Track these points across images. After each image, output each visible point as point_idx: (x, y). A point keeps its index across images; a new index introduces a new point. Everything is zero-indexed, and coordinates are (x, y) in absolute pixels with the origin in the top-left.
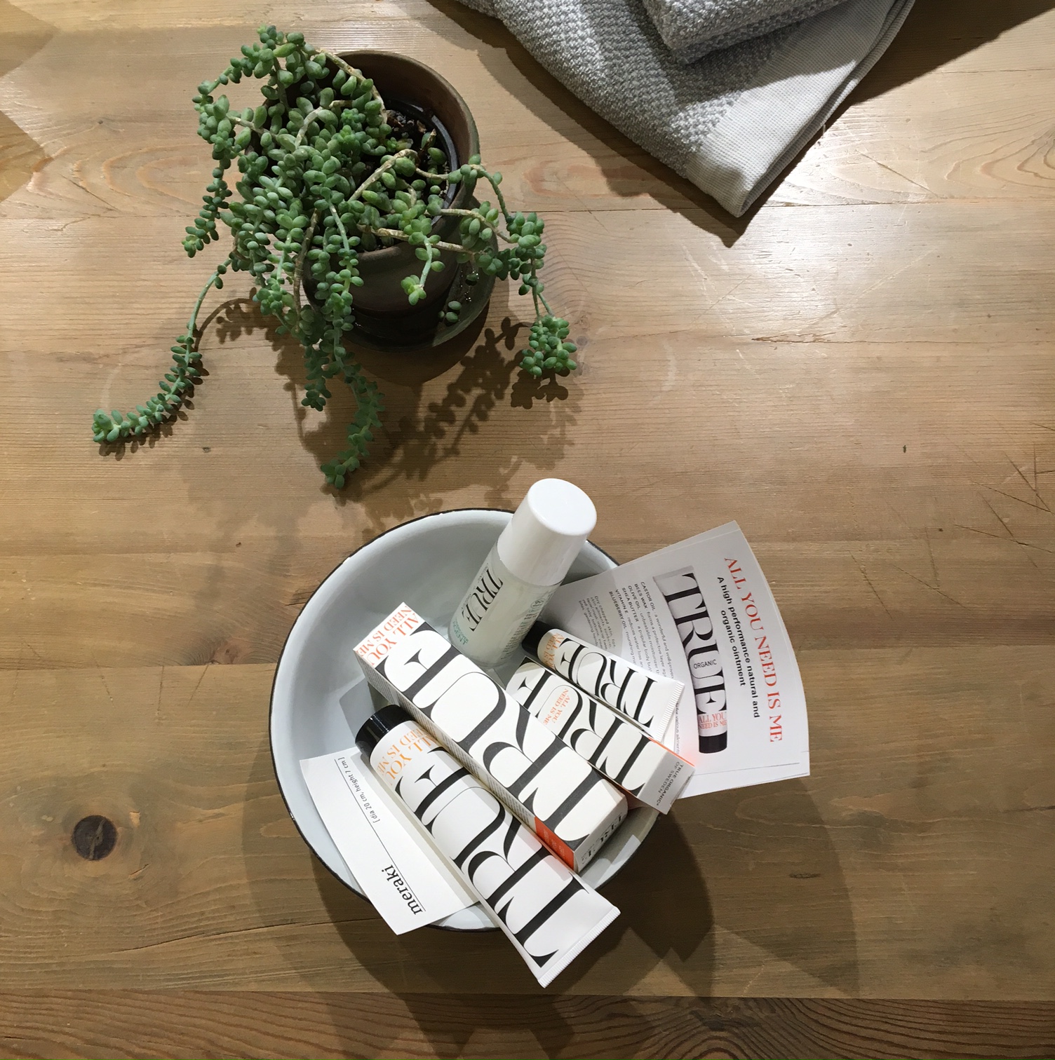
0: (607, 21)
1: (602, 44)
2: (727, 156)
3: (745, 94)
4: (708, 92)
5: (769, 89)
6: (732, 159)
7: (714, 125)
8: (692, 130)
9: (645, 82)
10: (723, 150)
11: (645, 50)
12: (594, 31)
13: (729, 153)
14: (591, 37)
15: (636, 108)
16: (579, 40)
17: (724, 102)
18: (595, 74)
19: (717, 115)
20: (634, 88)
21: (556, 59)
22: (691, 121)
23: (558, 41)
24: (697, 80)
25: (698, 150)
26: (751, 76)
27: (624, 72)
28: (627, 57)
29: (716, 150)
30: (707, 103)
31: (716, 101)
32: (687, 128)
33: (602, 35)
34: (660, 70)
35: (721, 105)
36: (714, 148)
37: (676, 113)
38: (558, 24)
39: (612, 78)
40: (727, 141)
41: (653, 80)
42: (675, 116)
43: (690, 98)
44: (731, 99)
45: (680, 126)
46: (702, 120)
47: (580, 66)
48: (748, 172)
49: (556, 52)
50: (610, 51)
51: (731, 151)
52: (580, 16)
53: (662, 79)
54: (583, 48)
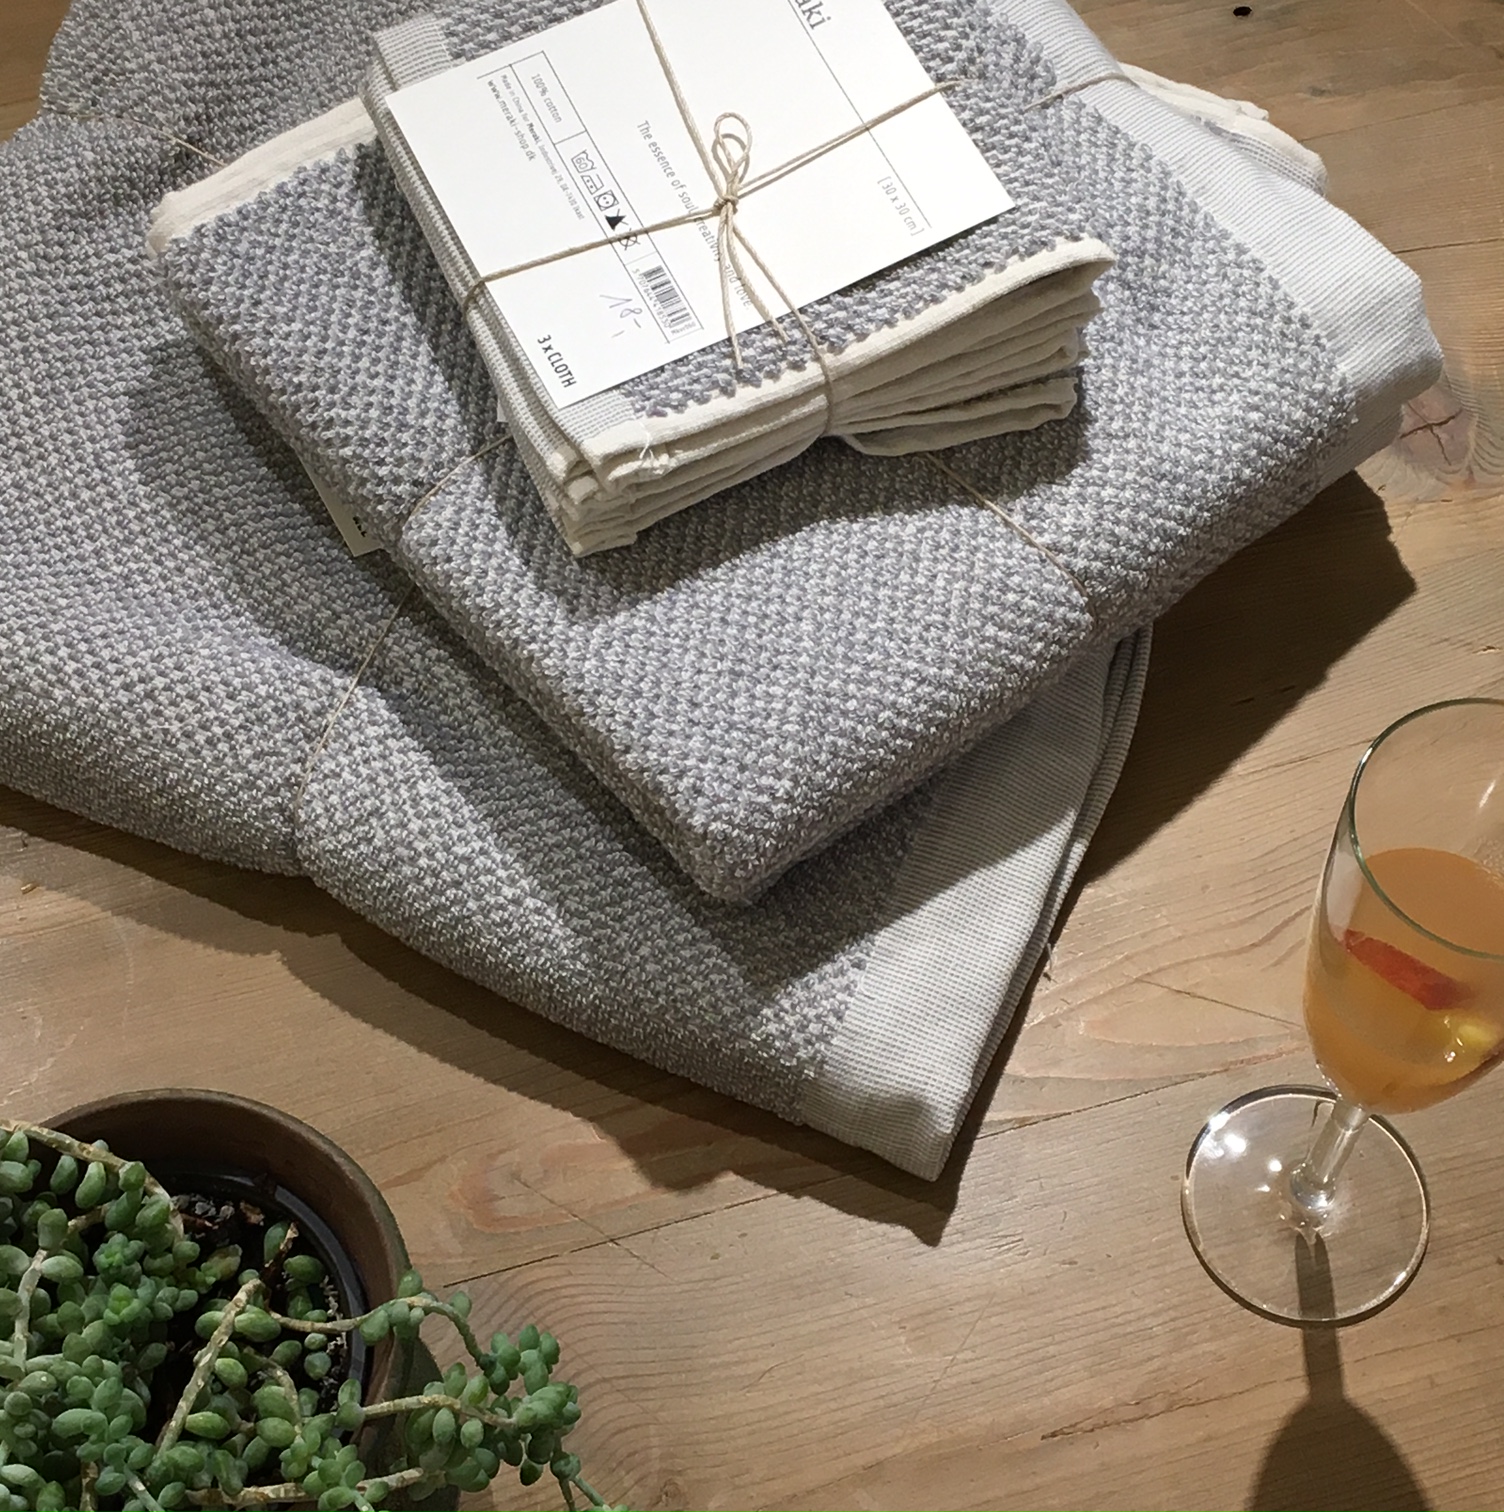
0: (557, 856)
1: (561, 904)
2: (884, 1074)
3: (883, 938)
4: (807, 950)
5: (925, 914)
6: (897, 1078)
7: (840, 1018)
8: (796, 1037)
9: (673, 963)
10: (874, 1064)
11: (652, 897)
12: (536, 882)
13: (887, 1067)
14: (534, 894)
15: (667, 1017)
16: (510, 908)
17: (847, 965)
18: (562, 967)
19: (840, 996)
20: (653, 979)
21: (468, 950)
22: (790, 1020)
23: (465, 917)
24: (776, 931)
25: (820, 1072)
26: (883, 895)
27: (624, 950)
28: (620, 919)
29: (859, 1066)
30: (812, 977)
31: (828, 968)
32: (786, 1036)
33: (556, 888)
34: (695, 929)
35: (842, 972)
36: (852, 1064)
37: (755, 1012)
38: (457, 884)
39: (599, 967)
40: (875, 1043)
41: (686, 953)
42: (755, 1016)
43: (774, 973)
44: (859, 954)
45: (769, 1035)
46: (811, 1013)
47: (524, 956)
48: (936, 1097)
49: (463, 938)
50: (582, 915)
51: (889, 1062)
52: (499, 857)
53: (707, 948)
54: (523, 920)
